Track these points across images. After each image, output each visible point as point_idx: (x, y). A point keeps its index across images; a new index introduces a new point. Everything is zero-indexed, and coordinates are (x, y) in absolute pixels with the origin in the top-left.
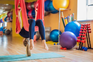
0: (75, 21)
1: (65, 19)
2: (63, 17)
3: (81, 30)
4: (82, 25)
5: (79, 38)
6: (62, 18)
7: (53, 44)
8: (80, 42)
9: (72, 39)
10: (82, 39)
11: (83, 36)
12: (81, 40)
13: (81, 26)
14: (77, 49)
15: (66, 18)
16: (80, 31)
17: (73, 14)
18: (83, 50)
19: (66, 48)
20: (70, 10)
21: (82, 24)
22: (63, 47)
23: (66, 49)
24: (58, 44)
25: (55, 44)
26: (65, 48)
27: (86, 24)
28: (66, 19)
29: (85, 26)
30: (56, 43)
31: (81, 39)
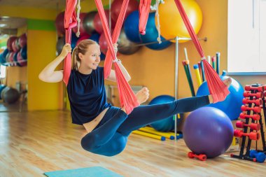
0: (223, 74)
1: (195, 68)
2: (188, 62)
3: (244, 103)
4: (247, 89)
5: (238, 126)
6: (185, 64)
7: (160, 138)
8: (244, 137)
9: (220, 129)
10: (249, 129)
11: (250, 120)
12: (245, 131)
13: (245, 92)
14: (233, 156)
15: (197, 66)
16: (243, 106)
17: (217, 55)
18: (252, 161)
19: (204, 156)
20: (205, 40)
21: (247, 85)
22: (194, 153)
23: (204, 158)
24: (172, 138)
25: (163, 139)
26: (201, 156)
27: (260, 86)
28: (198, 69)
29: (257, 91)
30: (168, 135)
31: (245, 128)
